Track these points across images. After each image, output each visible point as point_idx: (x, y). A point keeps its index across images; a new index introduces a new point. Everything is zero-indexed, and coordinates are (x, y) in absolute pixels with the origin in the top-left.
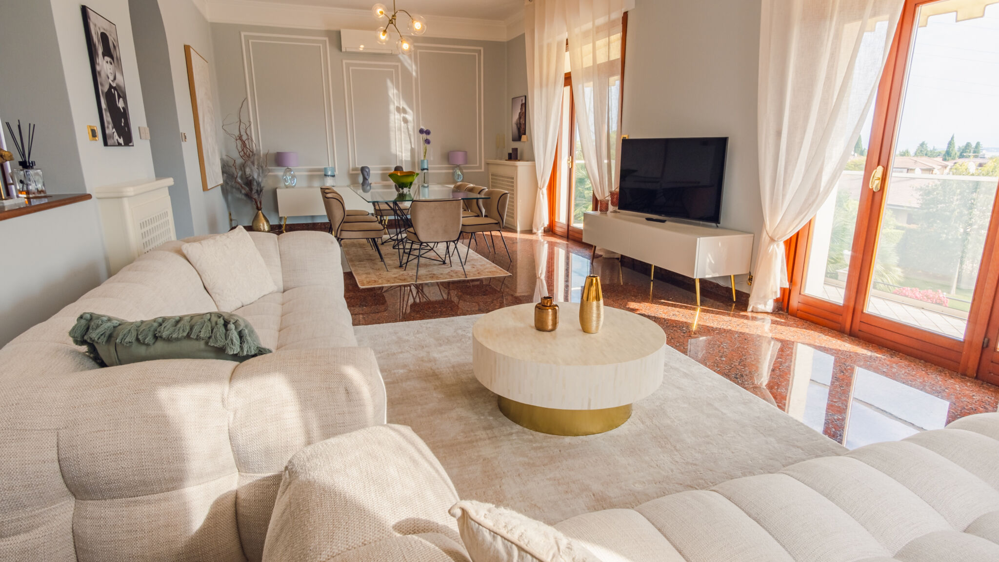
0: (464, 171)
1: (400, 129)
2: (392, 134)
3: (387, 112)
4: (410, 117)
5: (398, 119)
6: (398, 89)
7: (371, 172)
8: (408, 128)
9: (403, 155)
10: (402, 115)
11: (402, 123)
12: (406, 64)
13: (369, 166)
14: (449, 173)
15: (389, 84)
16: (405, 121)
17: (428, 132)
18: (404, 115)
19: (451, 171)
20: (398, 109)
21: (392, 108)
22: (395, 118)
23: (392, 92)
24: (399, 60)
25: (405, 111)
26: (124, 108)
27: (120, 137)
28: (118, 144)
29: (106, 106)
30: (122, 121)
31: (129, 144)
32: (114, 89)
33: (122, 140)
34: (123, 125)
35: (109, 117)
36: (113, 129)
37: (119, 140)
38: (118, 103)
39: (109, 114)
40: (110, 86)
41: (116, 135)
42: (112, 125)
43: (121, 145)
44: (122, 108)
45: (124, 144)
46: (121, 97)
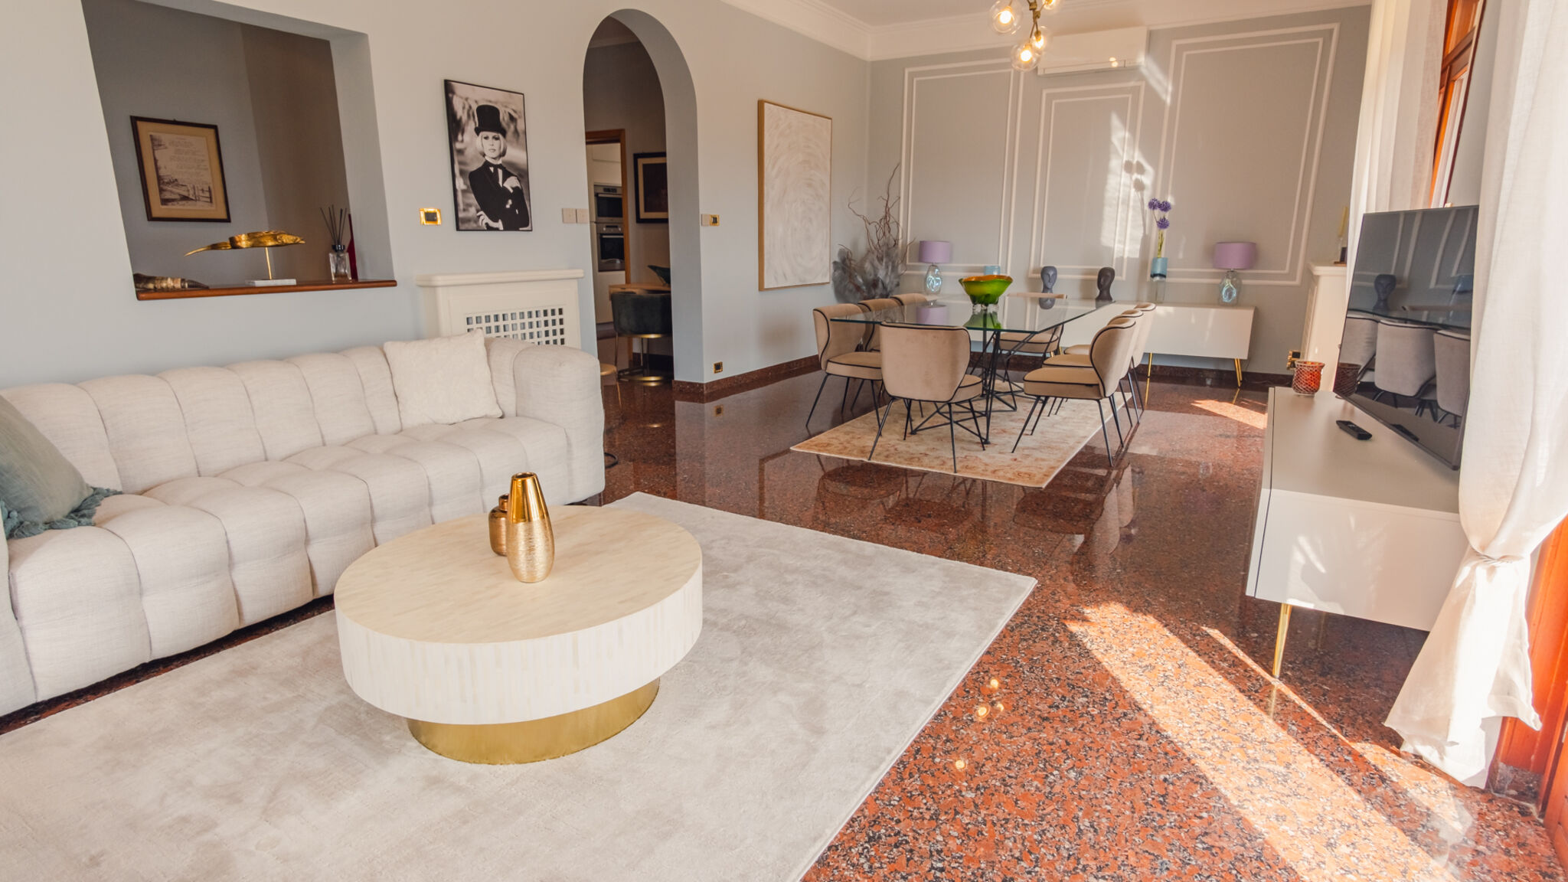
0: (1245, 282)
1: (1126, 202)
2: (1108, 211)
3: (1103, 171)
4: (1147, 180)
5: (1125, 185)
6: (1133, 131)
7: (1059, 276)
8: (1142, 200)
9: (1127, 248)
10: (1136, 176)
11: (1133, 190)
12: (1153, 83)
13: (1056, 266)
14: (1214, 284)
15: (1115, 121)
16: (1139, 186)
17: (1165, 207)
18: (1139, 177)
19: (1218, 281)
20: (1129, 167)
21: (1115, 164)
22: (1119, 184)
23: (1119, 135)
24: (1142, 78)
25: (1141, 169)
26: (517, 187)
27: (496, 221)
28: (489, 228)
29: (468, 187)
30: (506, 203)
31: (521, 229)
32: (496, 167)
33: (500, 225)
34: (508, 206)
35: (472, 199)
36: (478, 211)
37: (492, 224)
38: (503, 183)
39: (473, 196)
40: (487, 164)
41: (485, 219)
42: (479, 207)
43: (497, 229)
44: (513, 188)
45: (506, 228)
46: (513, 175)
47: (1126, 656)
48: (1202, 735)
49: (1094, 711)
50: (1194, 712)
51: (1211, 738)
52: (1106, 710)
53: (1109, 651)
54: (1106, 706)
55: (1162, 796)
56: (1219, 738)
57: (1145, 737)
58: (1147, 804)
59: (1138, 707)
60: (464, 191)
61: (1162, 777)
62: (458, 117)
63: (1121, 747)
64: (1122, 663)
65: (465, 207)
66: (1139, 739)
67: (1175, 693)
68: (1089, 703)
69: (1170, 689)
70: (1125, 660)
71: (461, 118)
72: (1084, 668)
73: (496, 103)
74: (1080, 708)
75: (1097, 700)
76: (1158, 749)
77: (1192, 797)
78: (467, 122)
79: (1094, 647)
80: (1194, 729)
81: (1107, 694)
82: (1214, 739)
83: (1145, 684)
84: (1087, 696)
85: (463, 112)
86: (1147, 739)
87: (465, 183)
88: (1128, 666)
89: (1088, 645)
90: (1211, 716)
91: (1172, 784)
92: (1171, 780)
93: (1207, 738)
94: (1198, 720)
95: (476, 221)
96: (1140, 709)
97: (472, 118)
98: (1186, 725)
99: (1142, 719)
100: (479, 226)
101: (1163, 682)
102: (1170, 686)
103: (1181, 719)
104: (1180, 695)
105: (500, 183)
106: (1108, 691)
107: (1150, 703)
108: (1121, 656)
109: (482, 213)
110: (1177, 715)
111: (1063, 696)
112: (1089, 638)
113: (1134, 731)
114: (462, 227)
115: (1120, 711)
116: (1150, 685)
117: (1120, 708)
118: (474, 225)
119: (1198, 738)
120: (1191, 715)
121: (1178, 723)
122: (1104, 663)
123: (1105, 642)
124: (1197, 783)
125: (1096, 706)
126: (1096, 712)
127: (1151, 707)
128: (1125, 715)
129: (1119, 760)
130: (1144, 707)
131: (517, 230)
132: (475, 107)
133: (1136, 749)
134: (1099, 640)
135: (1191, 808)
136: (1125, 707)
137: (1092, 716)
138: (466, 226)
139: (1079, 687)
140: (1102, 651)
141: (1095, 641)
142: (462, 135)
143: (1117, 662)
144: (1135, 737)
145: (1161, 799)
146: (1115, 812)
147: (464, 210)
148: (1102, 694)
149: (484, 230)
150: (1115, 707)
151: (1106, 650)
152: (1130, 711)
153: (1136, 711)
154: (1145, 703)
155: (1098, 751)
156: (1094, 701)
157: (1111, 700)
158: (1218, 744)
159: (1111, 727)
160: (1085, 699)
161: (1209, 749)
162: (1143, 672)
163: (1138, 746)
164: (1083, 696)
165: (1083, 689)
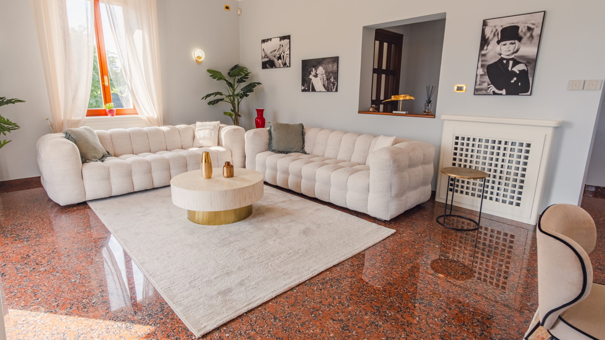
26: (524, 70)
27: (501, 90)
28: (494, 93)
29: (485, 73)
30: (512, 79)
31: (520, 94)
32: (508, 60)
33: (504, 92)
34: (513, 81)
35: (486, 79)
36: (489, 85)
37: (497, 91)
38: (512, 68)
39: (487, 77)
40: (502, 59)
41: (493, 88)
42: (490, 83)
43: (501, 94)
44: (519, 71)
45: (507, 94)
46: (521, 63)
47: (95, 334)
48: (30, 324)
49: (85, 300)
50: (38, 331)
51: (25, 326)
52: (81, 304)
53: (106, 330)
54: (82, 305)
55: (36, 295)
56: (20, 329)
57: (56, 306)
58: (41, 290)
59: (68, 315)
60: (481, 75)
61: (40, 299)
62: (487, 37)
63: (63, 297)
64: (93, 328)
65: (480, 83)
66: (57, 304)
67: (54, 334)
68: (90, 302)
69: (58, 334)
70: (93, 332)
71: (488, 38)
72: (108, 313)
73: (518, 23)
74: (92, 298)
75: (88, 305)
76: (47, 306)
77: (24, 301)
78: (492, 39)
79: (116, 326)
80: (35, 324)
81: (86, 310)
82: (23, 326)
83: (73, 327)
84: (94, 303)
85: (491, 34)
86: (54, 306)
87: (483, 71)
88: (89, 329)
89: (119, 324)
90: (29, 336)
91: (34, 300)
92: (36, 300)
93: (27, 324)
94: (34, 330)
95: (486, 90)
96: (66, 314)
97: (496, 36)
98: (40, 323)
99: (62, 312)
100: (488, 93)
101: (64, 335)
102: (59, 336)
103: (44, 324)
104: (51, 335)
105: (510, 69)
106: (87, 311)
107: (63, 320)
108: (97, 332)
109: (492, 85)
110: (47, 324)
111: (103, 296)
112: (124, 329)
113: (62, 305)
114: (477, 93)
115: (74, 308)
116: (69, 328)
117: (75, 309)
118: (485, 92)
119: (31, 322)
120: (40, 329)
121: (44, 321)
122: (102, 321)
123: (114, 333)
124: (24, 306)
125: (86, 303)
126: (84, 301)
127: (61, 319)
128: (71, 308)
129: (61, 293)
130: (65, 317)
131: (518, 94)
132: (500, 29)
133: (56, 301)
134: (117, 331)
135: (23, 298)
136: (73, 311)
137: (84, 299)
138: (479, 92)
139: (100, 304)
140: (110, 327)
141: (119, 329)
142: (487, 46)
143: (96, 327)
144: (60, 304)
145: (36, 294)
146: (50, 282)
147: (480, 85)
148: (88, 308)
149: (492, 95)
150: (77, 308)
151: (108, 329)
152: (70, 311)
153: (67, 313)
154: (66, 318)
155: (71, 291)
156: (89, 304)
157: (82, 309)
158: (19, 326)
159: (73, 300)
160: (93, 302)
161: (24, 321)
162: (79, 332)
163: (56, 302)
164: (95, 302)
165: (98, 305)
